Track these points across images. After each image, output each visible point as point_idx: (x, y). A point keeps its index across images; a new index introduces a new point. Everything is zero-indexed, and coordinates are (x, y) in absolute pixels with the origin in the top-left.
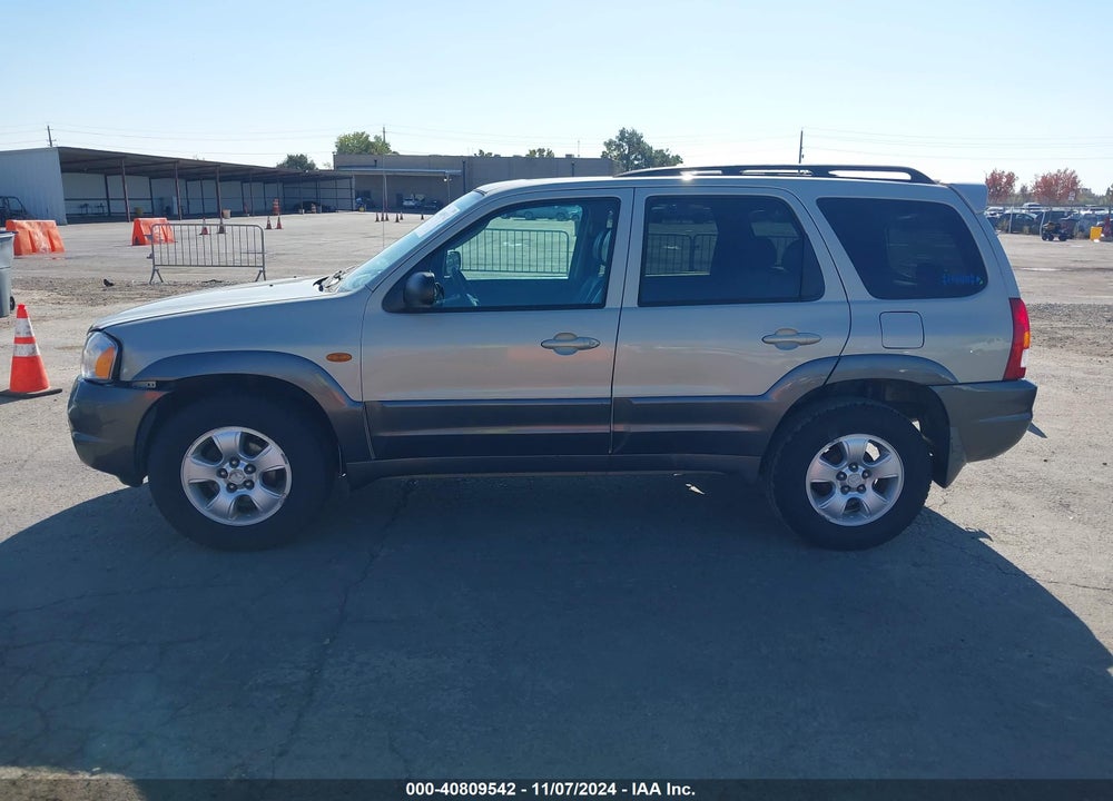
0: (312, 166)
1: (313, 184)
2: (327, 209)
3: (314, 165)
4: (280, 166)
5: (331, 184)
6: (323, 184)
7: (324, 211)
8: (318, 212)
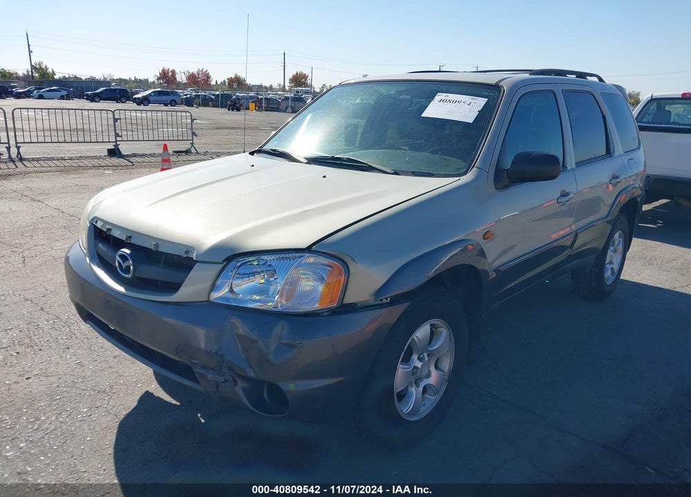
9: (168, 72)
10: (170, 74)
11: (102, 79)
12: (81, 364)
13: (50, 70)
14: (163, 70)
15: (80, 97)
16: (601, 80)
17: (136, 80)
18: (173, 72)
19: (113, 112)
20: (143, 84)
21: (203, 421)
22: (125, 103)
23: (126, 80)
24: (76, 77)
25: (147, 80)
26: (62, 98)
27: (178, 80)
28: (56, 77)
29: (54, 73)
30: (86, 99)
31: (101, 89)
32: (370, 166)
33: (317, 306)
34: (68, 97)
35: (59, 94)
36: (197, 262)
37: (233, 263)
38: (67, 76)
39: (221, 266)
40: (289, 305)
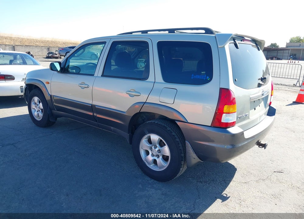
0: (278, 47)
1: (276, 52)
2: (278, 59)
3: (279, 46)
4: (269, 46)
5: (282, 52)
6: (279, 52)
7: (277, 60)
8: (275, 60)
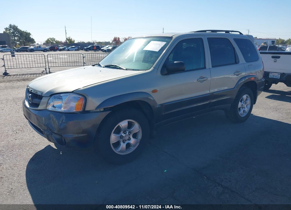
9: (116, 38)
10: (117, 39)
11: (92, 42)
12: (34, 137)
13: (73, 40)
14: (115, 38)
15: (82, 50)
16: (241, 33)
17: (105, 42)
18: (119, 38)
19: (83, 55)
20: (107, 43)
21: (61, 154)
22: (98, 51)
23: (101, 42)
24: (83, 42)
25: (109, 42)
26: (76, 50)
27: (121, 41)
28: (75, 42)
29: (74, 41)
30: (84, 50)
31: (90, 46)
32: (120, 68)
33: (74, 111)
34: (78, 50)
35: (75, 49)
36: (43, 97)
37: (53, 97)
38: (80, 42)
39: (49, 98)
40: (65, 110)
